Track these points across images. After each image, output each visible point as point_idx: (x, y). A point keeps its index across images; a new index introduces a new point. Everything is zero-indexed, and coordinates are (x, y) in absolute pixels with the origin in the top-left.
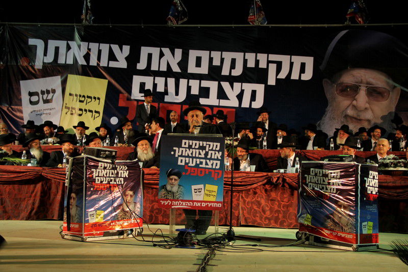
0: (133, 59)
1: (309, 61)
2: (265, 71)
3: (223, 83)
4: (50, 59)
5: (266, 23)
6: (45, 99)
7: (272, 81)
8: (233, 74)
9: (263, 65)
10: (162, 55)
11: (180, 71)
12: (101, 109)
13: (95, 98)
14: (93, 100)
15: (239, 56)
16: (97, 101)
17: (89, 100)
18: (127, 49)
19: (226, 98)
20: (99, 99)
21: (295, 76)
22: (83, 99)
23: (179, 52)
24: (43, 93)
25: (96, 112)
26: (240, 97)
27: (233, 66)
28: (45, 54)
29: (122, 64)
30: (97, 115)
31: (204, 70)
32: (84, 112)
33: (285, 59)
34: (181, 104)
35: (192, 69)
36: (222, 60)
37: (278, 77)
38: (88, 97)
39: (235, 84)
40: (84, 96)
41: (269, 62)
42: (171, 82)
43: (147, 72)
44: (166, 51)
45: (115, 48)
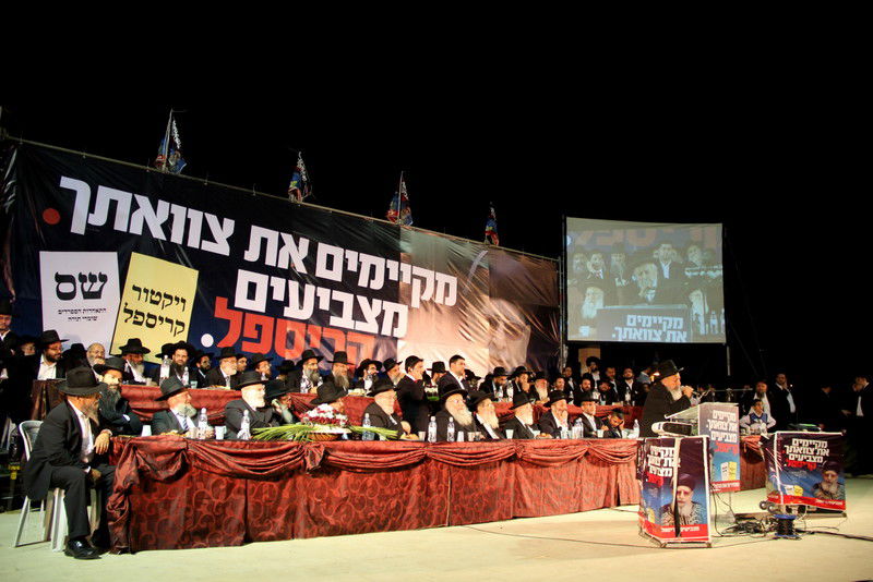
4: (99, 219)
6: (86, 289)
8: (372, 287)
12: (186, 317)
13: (177, 299)
14: (174, 302)
16: (181, 304)
17: (168, 301)
18: (229, 224)
19: (363, 320)
20: (184, 301)
22: (157, 298)
23: (305, 243)
24: (83, 278)
25: (178, 323)
26: (380, 319)
27: (372, 276)
28: (92, 209)
29: (222, 248)
30: (180, 328)
31: (336, 275)
32: (159, 322)
34: (306, 322)
35: (321, 271)
38: (167, 296)
39: (374, 300)
40: (159, 294)
41: (413, 276)
42: (294, 286)
43: (259, 266)
45: (212, 220)
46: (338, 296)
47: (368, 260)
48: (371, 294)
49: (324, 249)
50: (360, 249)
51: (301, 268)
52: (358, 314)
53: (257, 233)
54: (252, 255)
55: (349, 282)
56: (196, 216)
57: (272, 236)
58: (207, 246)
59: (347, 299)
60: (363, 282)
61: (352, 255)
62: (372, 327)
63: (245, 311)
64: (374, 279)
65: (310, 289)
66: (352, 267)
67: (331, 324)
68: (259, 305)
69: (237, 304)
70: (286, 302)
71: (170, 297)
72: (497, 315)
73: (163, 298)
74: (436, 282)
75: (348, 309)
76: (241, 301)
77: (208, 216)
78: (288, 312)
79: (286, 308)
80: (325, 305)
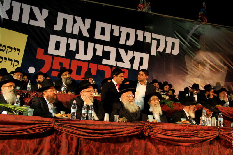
0: (51, 21)
1: (177, 42)
2: (150, 45)
3: (120, 50)
5: (151, 11)
7: (154, 53)
9: (148, 40)
10: (75, 22)
11: (88, 36)
13: (15, 49)
14: (13, 50)
15: (132, 32)
16: (17, 52)
17: (9, 50)
19: (122, 61)
20: (19, 50)
21: (168, 51)
22: (4, 48)
23: (88, 21)
25: (15, 61)
26: (132, 61)
27: (128, 38)
30: (16, 63)
31: (107, 38)
32: (4, 60)
33: (162, 38)
34: (88, 62)
35: (98, 36)
36: (120, 33)
37: (158, 50)
38: (9, 47)
39: (129, 51)
40: (4, 46)
41: (152, 39)
42: (82, 43)
43: (62, 33)
44: (79, 19)
46: (107, 48)
47: (125, 30)
48: (126, 48)
49: (99, 25)
50: (120, 24)
51: (86, 34)
52: (119, 58)
53: (61, 16)
54: (58, 27)
55: (114, 41)
56: (27, 8)
57: (70, 18)
58: (33, 23)
59: (113, 51)
60: (122, 41)
61: (116, 28)
62: (127, 65)
63: (53, 56)
64: (128, 40)
65: (91, 45)
66: (116, 34)
67: (103, 63)
68: (62, 52)
69: (49, 52)
70: (77, 51)
71: (11, 48)
72: (205, 60)
73: (7, 48)
74: (166, 42)
75: (113, 56)
76: (51, 50)
77: (33, 7)
78: (77, 56)
79: (77, 54)
80: (99, 53)
